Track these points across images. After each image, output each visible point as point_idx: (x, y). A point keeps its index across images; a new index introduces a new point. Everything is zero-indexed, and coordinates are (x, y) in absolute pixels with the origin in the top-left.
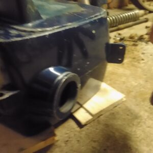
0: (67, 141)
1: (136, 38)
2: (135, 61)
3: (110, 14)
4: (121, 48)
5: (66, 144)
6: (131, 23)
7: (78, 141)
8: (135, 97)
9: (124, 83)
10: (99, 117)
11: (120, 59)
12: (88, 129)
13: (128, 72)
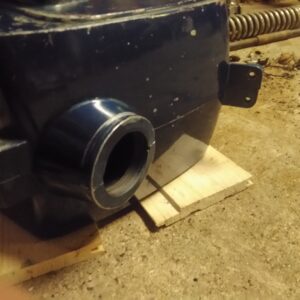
0: (122, 255)
1: (292, 62)
2: (283, 108)
3: (244, 12)
4: (252, 74)
5: (118, 260)
6: (284, 33)
7: (144, 257)
8: (273, 181)
9: (254, 150)
10: (193, 213)
11: (248, 99)
12: (167, 235)
13: (265, 129)
